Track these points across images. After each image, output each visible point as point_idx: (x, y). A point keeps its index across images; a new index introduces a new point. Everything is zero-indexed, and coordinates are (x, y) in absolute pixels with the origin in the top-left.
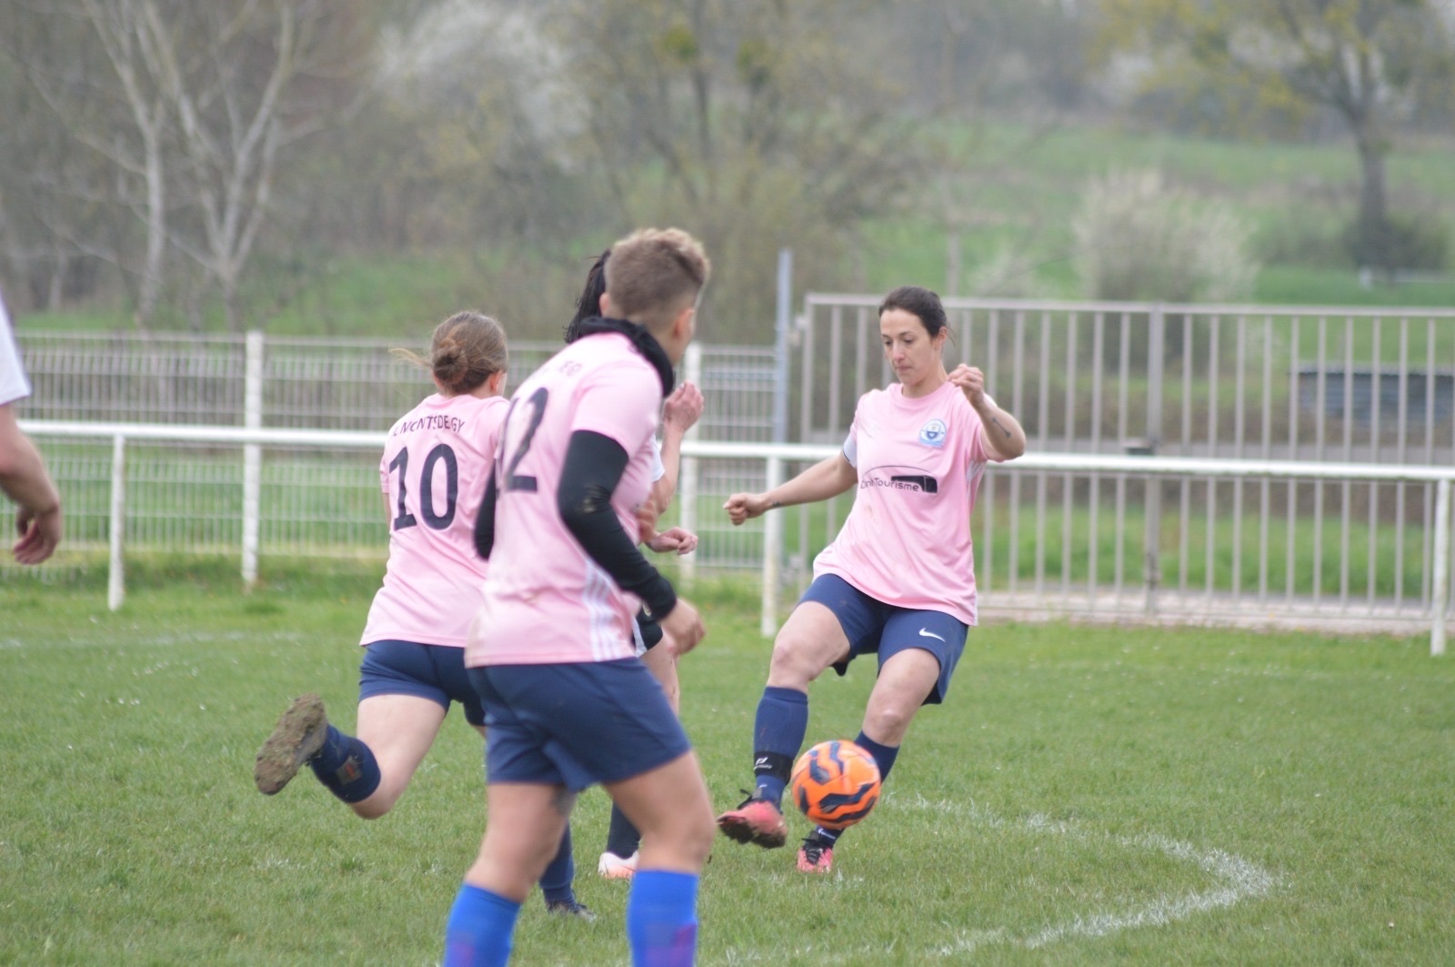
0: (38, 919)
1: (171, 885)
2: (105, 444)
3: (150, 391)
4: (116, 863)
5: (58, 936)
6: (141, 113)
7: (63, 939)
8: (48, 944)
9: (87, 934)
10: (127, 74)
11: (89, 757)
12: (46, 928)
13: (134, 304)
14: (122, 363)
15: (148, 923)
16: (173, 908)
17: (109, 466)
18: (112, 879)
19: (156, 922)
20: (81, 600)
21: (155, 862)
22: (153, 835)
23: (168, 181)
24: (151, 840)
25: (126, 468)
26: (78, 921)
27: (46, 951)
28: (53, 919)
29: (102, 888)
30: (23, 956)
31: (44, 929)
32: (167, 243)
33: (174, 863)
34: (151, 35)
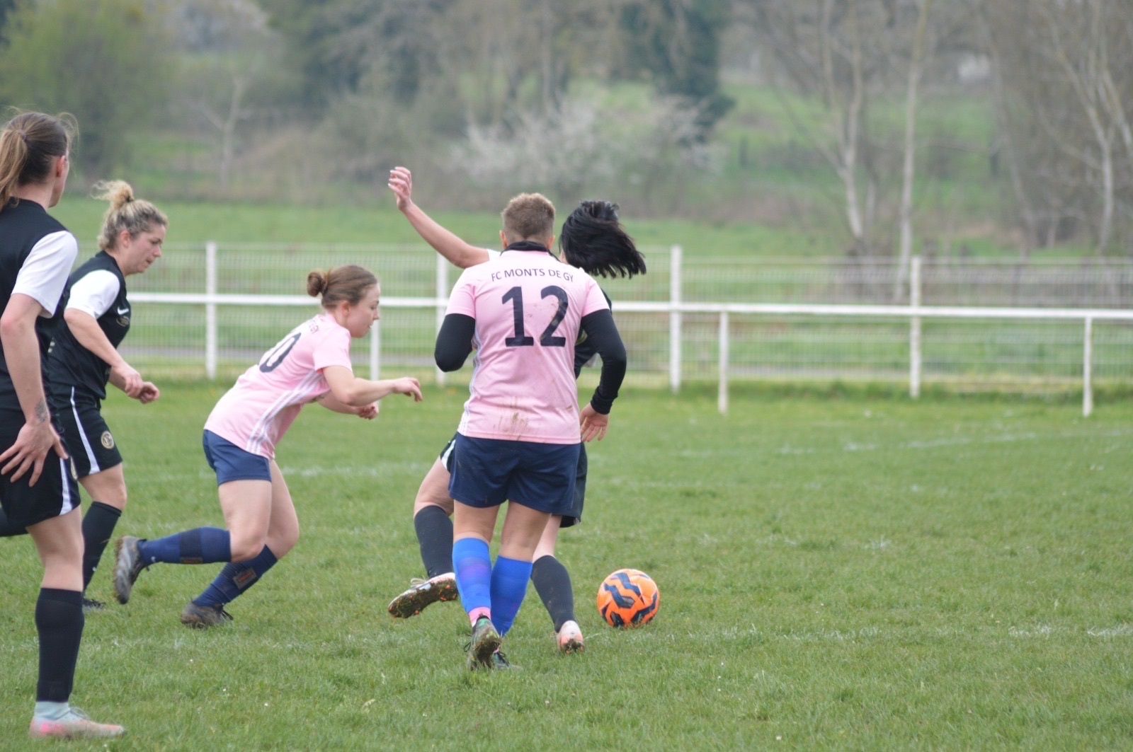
0: (1050, 590)
1: (1125, 571)
2: (1079, 323)
3: (1105, 291)
4: (1093, 558)
5: (1062, 600)
6: (1100, 134)
7: (1065, 601)
8: (1056, 604)
9: (1078, 598)
10: (1092, 113)
11: (1075, 499)
12: (1055, 595)
13: (1096, 242)
14: (1089, 276)
15: (1113, 592)
16: (1126, 584)
17: (1083, 335)
18: (1091, 568)
19: (1117, 592)
20: (1068, 410)
21: (1115, 558)
22: (1114, 543)
23: (1117, 173)
24: (1112, 546)
25: (1093, 336)
26: (1073, 591)
27: (1055, 608)
28: (1058, 590)
29: (1086, 573)
30: (1042, 610)
31: (1053, 595)
32: (1115, 209)
33: (1126, 559)
34: (1107, 91)
